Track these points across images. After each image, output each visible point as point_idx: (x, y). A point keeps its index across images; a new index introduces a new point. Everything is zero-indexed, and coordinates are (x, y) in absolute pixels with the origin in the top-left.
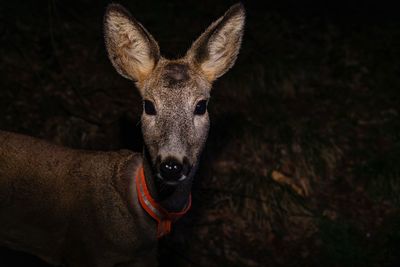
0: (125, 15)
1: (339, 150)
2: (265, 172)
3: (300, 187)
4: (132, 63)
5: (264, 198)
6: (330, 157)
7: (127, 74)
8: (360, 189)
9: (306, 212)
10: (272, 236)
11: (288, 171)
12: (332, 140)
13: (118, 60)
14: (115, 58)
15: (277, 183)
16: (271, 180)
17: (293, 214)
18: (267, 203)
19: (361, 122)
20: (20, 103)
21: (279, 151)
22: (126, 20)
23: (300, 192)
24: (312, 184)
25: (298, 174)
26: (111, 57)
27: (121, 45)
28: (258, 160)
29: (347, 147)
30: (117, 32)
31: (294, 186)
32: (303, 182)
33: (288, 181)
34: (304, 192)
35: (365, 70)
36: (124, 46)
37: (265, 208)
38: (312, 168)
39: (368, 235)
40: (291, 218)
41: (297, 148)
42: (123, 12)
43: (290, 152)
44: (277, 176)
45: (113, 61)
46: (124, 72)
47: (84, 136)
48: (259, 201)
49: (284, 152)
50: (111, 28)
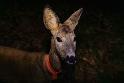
0: (51, 9)
1: (103, 51)
2: (81, 58)
3: (92, 62)
4: (51, 24)
5: (80, 66)
6: (101, 53)
7: (49, 28)
8: (110, 63)
9: (93, 70)
10: (83, 78)
11: (88, 57)
12: (101, 48)
13: (46, 23)
14: (45, 23)
15: (85, 61)
16: (83, 60)
17: (90, 71)
18: (82, 67)
19: (110, 42)
20: (6, 36)
21: (85, 51)
22: (51, 11)
23: (92, 64)
24: (95, 61)
25: (91, 58)
26: (44, 22)
27: (48, 18)
28: (79, 54)
29: (106, 50)
30: (47, 14)
31: (90, 62)
32: (93, 61)
33: (88, 60)
34: (93, 64)
35: (111, 26)
36: (49, 19)
37: (81, 69)
38: (95, 56)
39: (113, 77)
40: (89, 72)
41: (91, 50)
42: (50, 8)
43: (89, 51)
44: (85, 59)
45: (45, 24)
46: (48, 27)
47: (26, 47)
48: (79, 67)
49: (87, 51)
50: (45, 13)
